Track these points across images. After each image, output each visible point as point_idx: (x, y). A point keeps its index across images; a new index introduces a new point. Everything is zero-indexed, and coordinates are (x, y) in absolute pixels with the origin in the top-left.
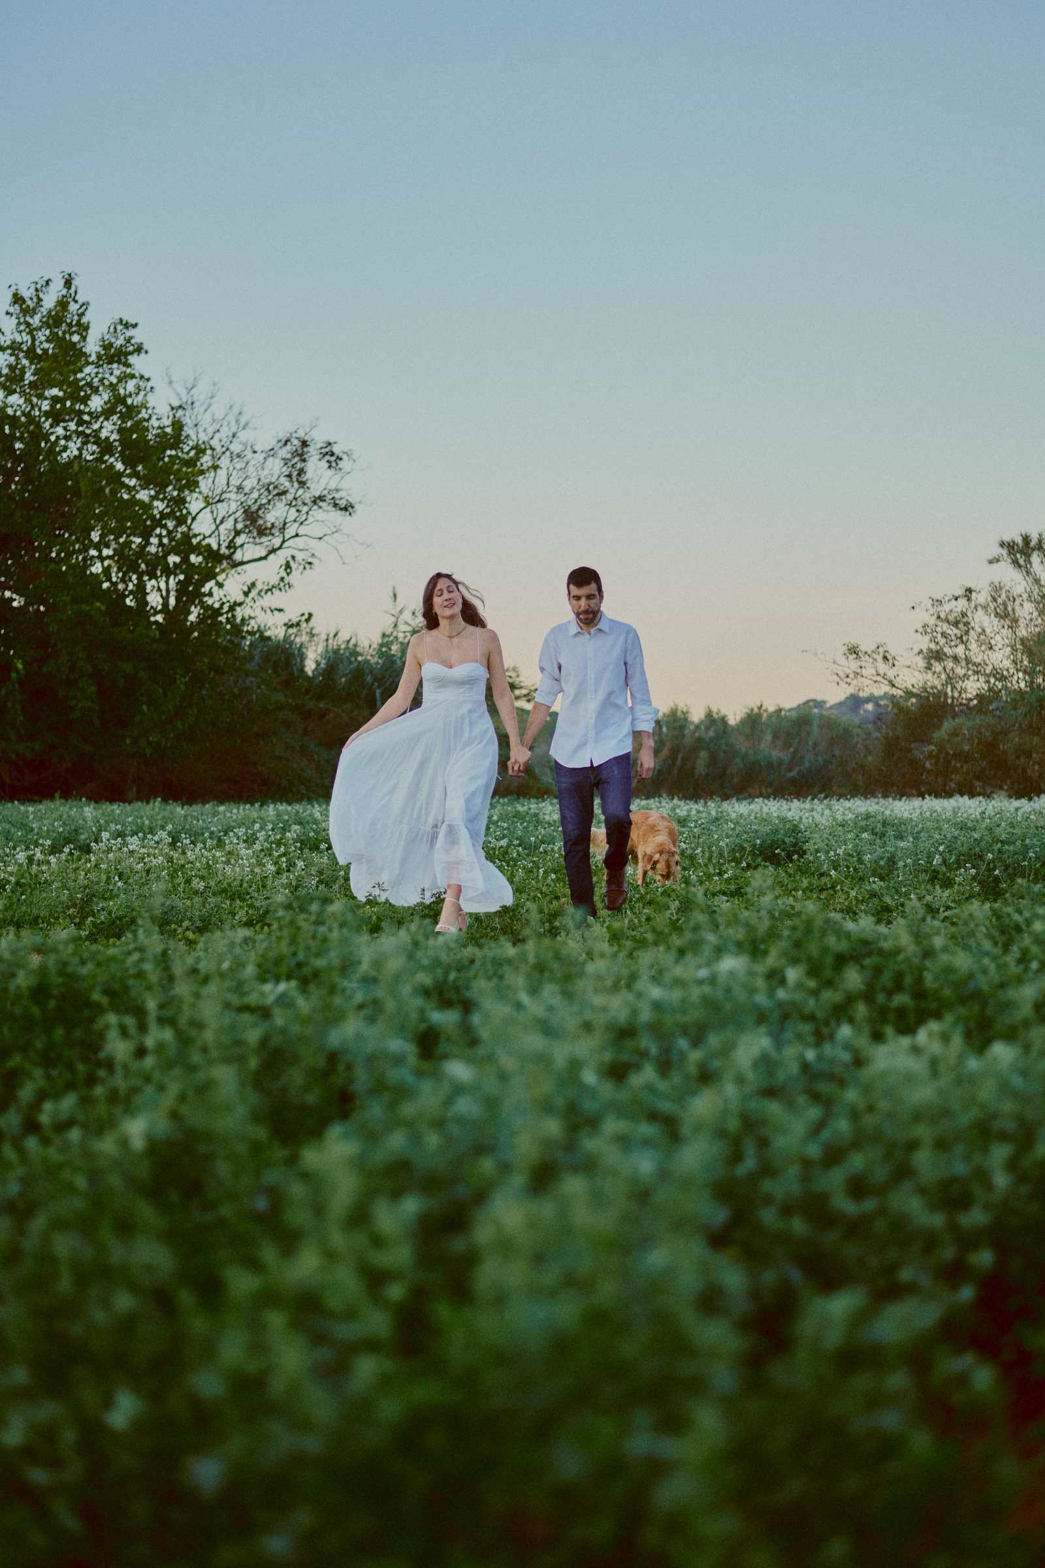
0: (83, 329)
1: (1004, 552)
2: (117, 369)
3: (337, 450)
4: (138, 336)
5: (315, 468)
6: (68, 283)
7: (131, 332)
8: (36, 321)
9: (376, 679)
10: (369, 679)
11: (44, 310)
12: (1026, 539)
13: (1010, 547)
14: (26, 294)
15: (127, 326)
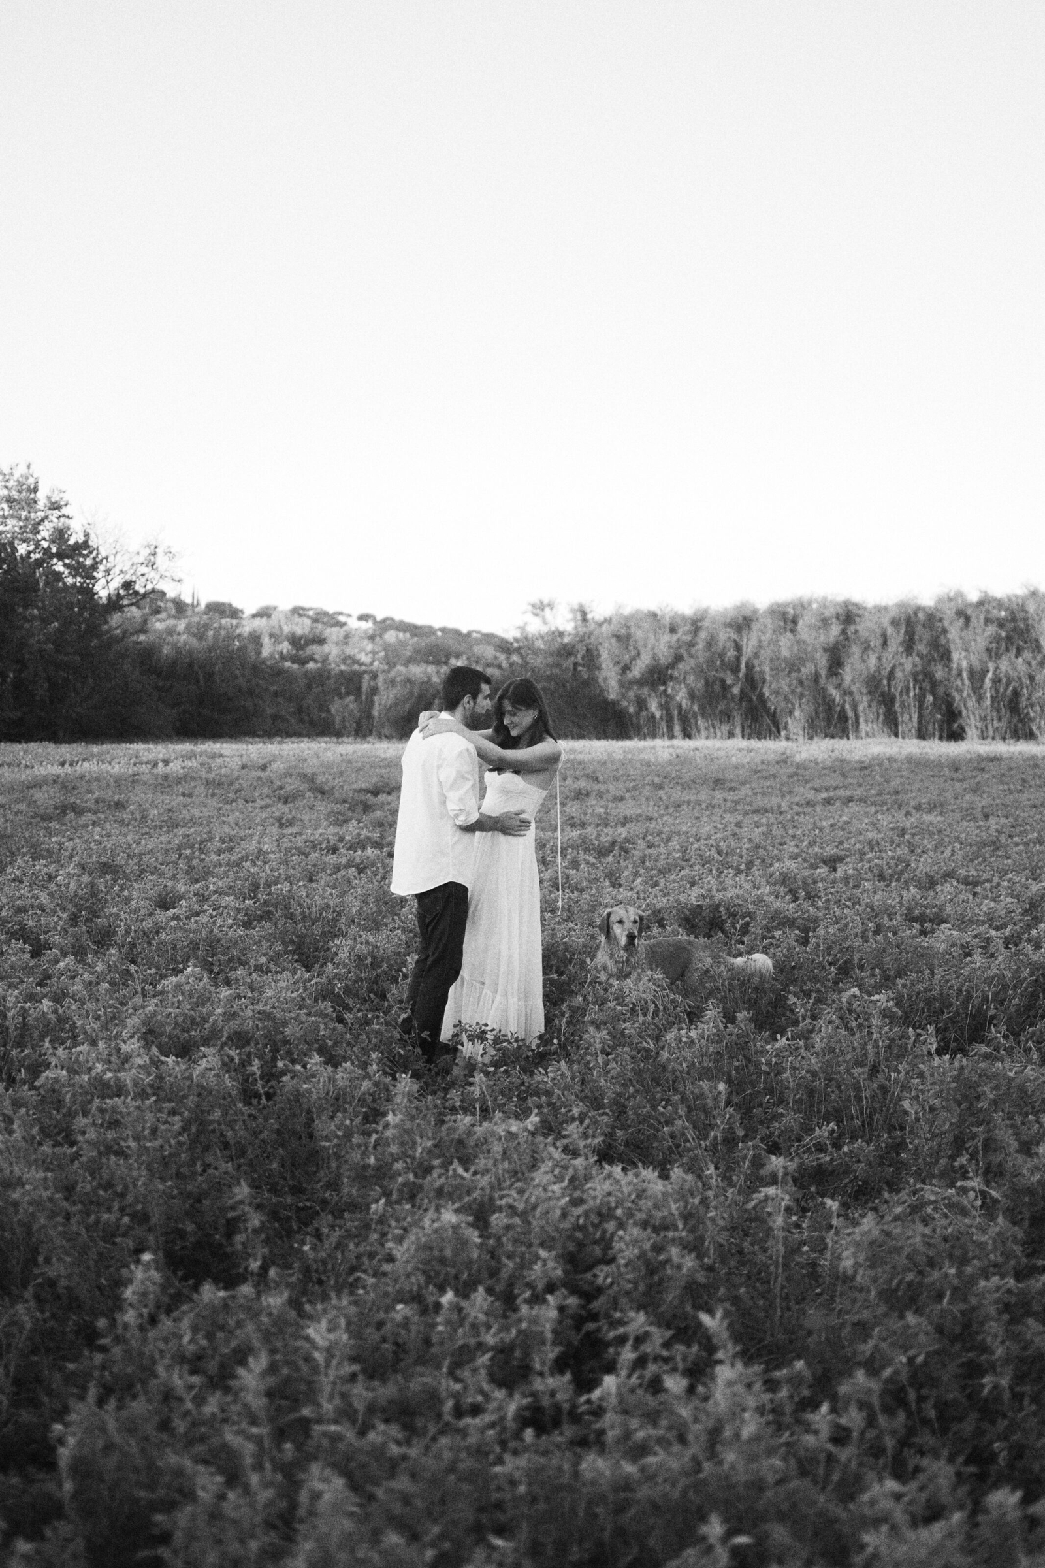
0: (35, 490)
1: (530, 608)
2: (56, 513)
3: (173, 551)
4: (66, 497)
5: (160, 560)
6: (29, 467)
7: (62, 495)
8: (11, 484)
9: (200, 667)
10: (196, 668)
11: (15, 478)
12: (542, 603)
13: (533, 606)
14: (7, 471)
15: (61, 492)
